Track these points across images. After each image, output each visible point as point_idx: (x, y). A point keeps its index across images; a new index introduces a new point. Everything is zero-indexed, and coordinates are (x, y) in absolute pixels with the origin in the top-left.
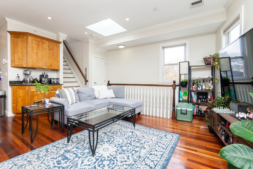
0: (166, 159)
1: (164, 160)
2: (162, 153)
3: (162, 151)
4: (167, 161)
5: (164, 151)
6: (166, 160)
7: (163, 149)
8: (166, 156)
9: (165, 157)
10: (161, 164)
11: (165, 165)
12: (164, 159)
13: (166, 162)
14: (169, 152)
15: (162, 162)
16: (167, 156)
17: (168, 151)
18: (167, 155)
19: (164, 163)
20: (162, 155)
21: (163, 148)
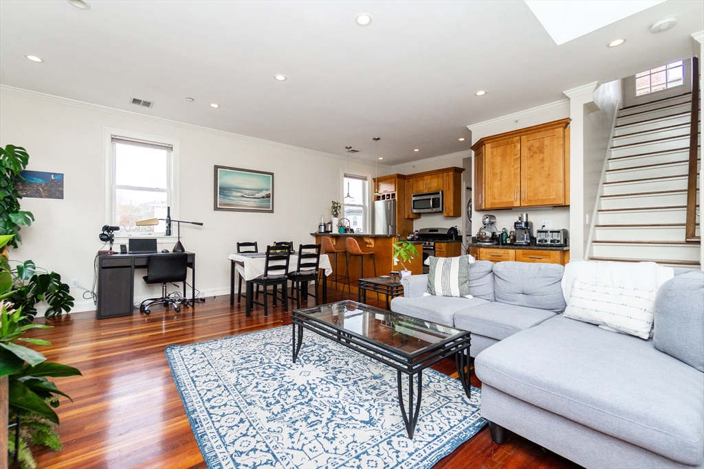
0: (205, 437)
1: (208, 432)
2: (228, 440)
3: (233, 443)
4: (199, 435)
5: (228, 447)
6: (204, 435)
7: (236, 451)
8: (213, 441)
9: (210, 439)
10: (204, 423)
11: (196, 426)
12: (208, 434)
13: (199, 432)
14: (216, 456)
15: (205, 427)
16: (209, 444)
17: (220, 456)
18: (215, 446)
19: (200, 428)
20: (221, 437)
21: (241, 453)
